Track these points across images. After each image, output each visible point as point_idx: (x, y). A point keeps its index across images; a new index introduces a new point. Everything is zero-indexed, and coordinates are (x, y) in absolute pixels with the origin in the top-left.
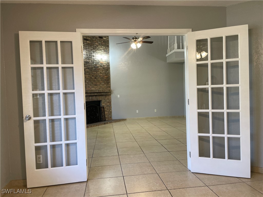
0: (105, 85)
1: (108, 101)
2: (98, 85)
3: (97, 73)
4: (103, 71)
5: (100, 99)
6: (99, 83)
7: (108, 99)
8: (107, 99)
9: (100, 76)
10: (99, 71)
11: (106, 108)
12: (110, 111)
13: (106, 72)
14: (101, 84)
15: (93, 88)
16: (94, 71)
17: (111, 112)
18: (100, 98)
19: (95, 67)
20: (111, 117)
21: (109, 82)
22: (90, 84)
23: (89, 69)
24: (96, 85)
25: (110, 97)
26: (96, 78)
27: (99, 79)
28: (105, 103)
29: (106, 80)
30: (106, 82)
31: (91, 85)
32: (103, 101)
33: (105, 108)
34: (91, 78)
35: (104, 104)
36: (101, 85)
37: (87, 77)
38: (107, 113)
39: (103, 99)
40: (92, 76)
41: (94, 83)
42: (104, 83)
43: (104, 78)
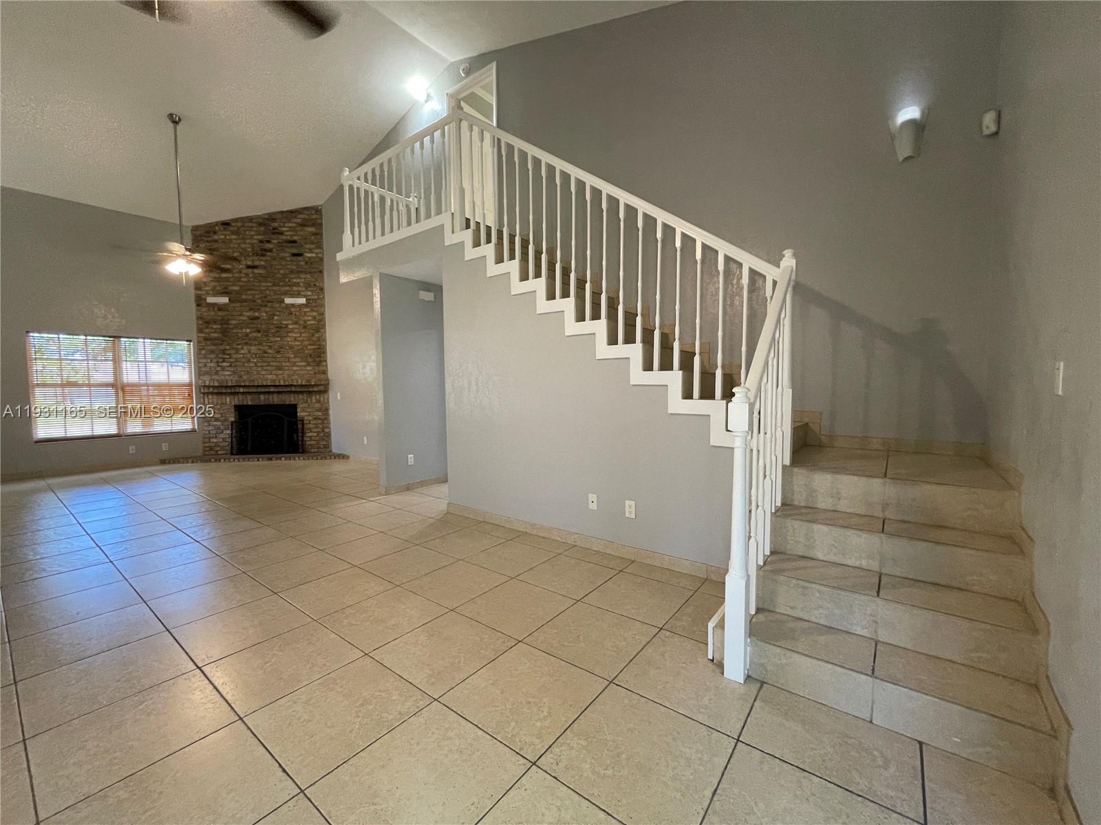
0: (309, 368)
1: (317, 405)
2: (286, 368)
3: (285, 339)
4: (303, 335)
6: (288, 364)
7: (319, 401)
8: (314, 401)
9: (291, 347)
10: (290, 334)
11: (312, 422)
12: (323, 431)
14: (294, 366)
15: (271, 374)
17: (329, 435)
18: (292, 399)
19: (277, 327)
20: (328, 446)
21: (320, 361)
22: (262, 366)
23: (259, 331)
24: (279, 368)
25: (326, 396)
28: (306, 412)
29: (310, 355)
30: (310, 360)
32: (301, 406)
33: (305, 422)
34: (266, 352)
35: (303, 414)
36: (295, 368)
37: (252, 351)
38: (315, 434)
39: (301, 402)
40: (267, 348)
41: (274, 364)
42: (304, 364)
43: (306, 352)
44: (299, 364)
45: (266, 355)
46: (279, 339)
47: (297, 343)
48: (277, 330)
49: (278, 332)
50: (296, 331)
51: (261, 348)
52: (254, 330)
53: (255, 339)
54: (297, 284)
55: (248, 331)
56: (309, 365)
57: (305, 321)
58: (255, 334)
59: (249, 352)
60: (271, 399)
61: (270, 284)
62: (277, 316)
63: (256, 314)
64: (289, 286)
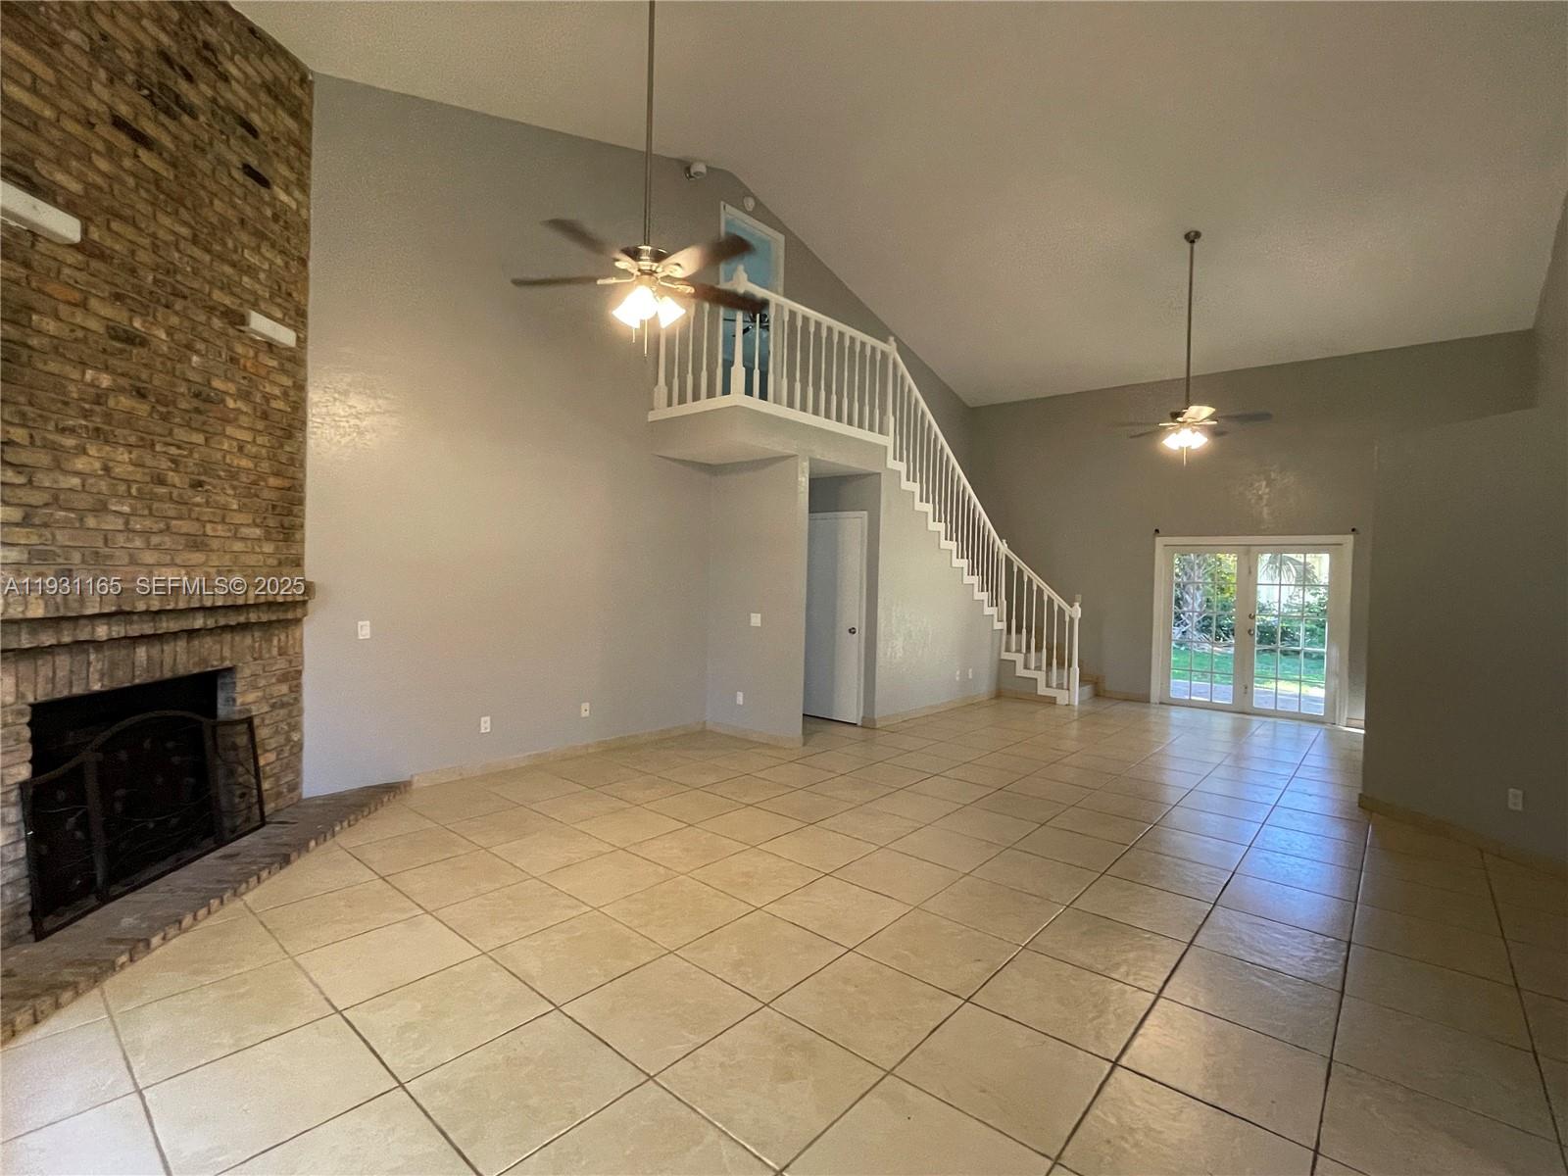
0: (268, 548)
1: (280, 664)
4: (260, 440)
5: (222, 659)
6: (221, 530)
8: (275, 651)
9: (233, 474)
10: (229, 430)
11: (268, 721)
12: (288, 740)
13: (281, 446)
14: (235, 537)
15: (173, 564)
16: (187, 425)
17: (297, 749)
18: (227, 653)
19: (197, 395)
20: (294, 787)
21: (293, 527)
22: (146, 534)
23: (141, 394)
24: (197, 543)
25: (298, 634)
26: (200, 484)
27: (222, 499)
28: (256, 688)
29: (274, 507)
30: (271, 523)
31: (155, 540)
32: (245, 672)
33: (256, 722)
34: (161, 481)
35: (251, 697)
36: (238, 546)
37: (118, 470)
38: (273, 757)
39: (249, 658)
40: (165, 464)
41: (186, 526)
42: (258, 532)
43: (266, 494)
44: (245, 531)
45: (162, 490)
46: (199, 438)
47: (245, 463)
48: (196, 403)
49: (197, 411)
50: (244, 420)
51: (149, 461)
52: (123, 382)
53: (130, 420)
54: (251, 271)
55: (105, 381)
56: (268, 538)
57: (267, 398)
58: (125, 402)
59: (106, 469)
60: (168, 661)
61: (184, 231)
62: (197, 352)
63: (137, 324)
64: (234, 265)
